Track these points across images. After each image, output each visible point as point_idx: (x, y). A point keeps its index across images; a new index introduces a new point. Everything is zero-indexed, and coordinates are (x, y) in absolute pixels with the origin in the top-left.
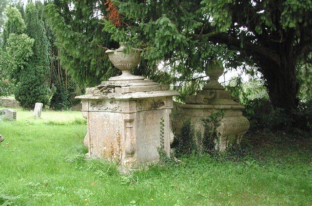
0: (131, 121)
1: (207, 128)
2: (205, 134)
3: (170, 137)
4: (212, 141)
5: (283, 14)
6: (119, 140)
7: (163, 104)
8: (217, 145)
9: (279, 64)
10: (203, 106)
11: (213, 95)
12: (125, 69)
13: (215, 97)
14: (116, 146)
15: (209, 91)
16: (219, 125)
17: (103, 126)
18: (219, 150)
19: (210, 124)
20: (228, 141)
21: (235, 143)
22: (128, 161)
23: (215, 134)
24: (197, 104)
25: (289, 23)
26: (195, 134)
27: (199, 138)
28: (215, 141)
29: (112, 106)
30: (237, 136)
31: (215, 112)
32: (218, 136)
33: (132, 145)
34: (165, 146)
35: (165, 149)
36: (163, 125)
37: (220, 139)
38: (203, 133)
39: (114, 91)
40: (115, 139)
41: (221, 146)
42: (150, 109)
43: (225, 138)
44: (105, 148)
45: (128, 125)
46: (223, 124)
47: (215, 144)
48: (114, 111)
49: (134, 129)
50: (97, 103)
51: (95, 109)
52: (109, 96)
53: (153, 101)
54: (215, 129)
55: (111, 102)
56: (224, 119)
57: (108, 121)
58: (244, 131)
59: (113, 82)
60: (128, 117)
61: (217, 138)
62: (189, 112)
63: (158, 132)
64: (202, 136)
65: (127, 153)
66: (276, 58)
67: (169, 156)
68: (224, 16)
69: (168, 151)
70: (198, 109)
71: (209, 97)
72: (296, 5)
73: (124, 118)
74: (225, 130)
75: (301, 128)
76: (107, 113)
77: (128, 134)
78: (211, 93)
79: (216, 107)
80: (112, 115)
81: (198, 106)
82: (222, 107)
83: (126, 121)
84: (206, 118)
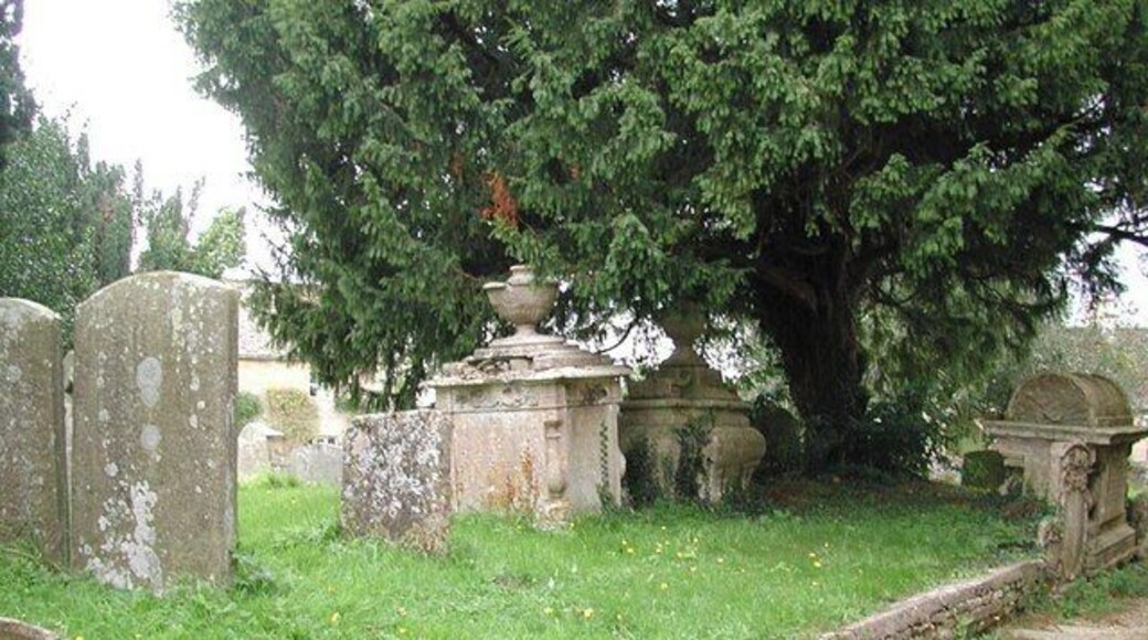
0: (557, 425)
1: (685, 448)
2: (681, 461)
3: (619, 464)
4: (693, 478)
5: (853, 204)
6: (528, 467)
7: (605, 393)
8: (703, 487)
9: (814, 307)
10: (674, 402)
11: (688, 378)
12: (526, 321)
13: (691, 383)
14: (520, 481)
15: (678, 370)
16: (709, 441)
17: (486, 442)
18: (708, 499)
19: (691, 440)
20: (725, 481)
21: (738, 487)
22: (554, 506)
23: (698, 463)
24: (657, 397)
25: (867, 219)
26: (659, 463)
27: (668, 472)
28: (700, 479)
29: (507, 400)
30: (742, 469)
31: (696, 414)
32: (706, 467)
33: (562, 472)
34: (611, 481)
35: (611, 490)
36: (606, 438)
37: (712, 471)
38: (676, 458)
39: (510, 368)
40: (519, 468)
41: (711, 488)
42: (582, 405)
43: (720, 471)
44: (492, 489)
45: (553, 433)
46: (715, 439)
47: (700, 486)
48: (512, 408)
49: (563, 440)
50: (473, 394)
51: (467, 407)
52: (504, 377)
53: (587, 386)
54: (700, 450)
55: (507, 391)
56: (716, 429)
57: (499, 431)
58: (755, 459)
59: (503, 350)
60: (553, 417)
61: (704, 472)
62: (639, 417)
63: (597, 453)
64: (676, 466)
65: (551, 491)
66: (805, 294)
67: (619, 502)
68: (744, 211)
69: (618, 492)
70: (661, 408)
71: (682, 383)
72: (880, 188)
73: (545, 420)
74: (720, 451)
75: (877, 466)
76: (495, 415)
77: (551, 451)
78: (683, 375)
79: (699, 404)
80: (507, 418)
81: (662, 402)
82: (712, 403)
83: (548, 425)
84: (680, 427)
